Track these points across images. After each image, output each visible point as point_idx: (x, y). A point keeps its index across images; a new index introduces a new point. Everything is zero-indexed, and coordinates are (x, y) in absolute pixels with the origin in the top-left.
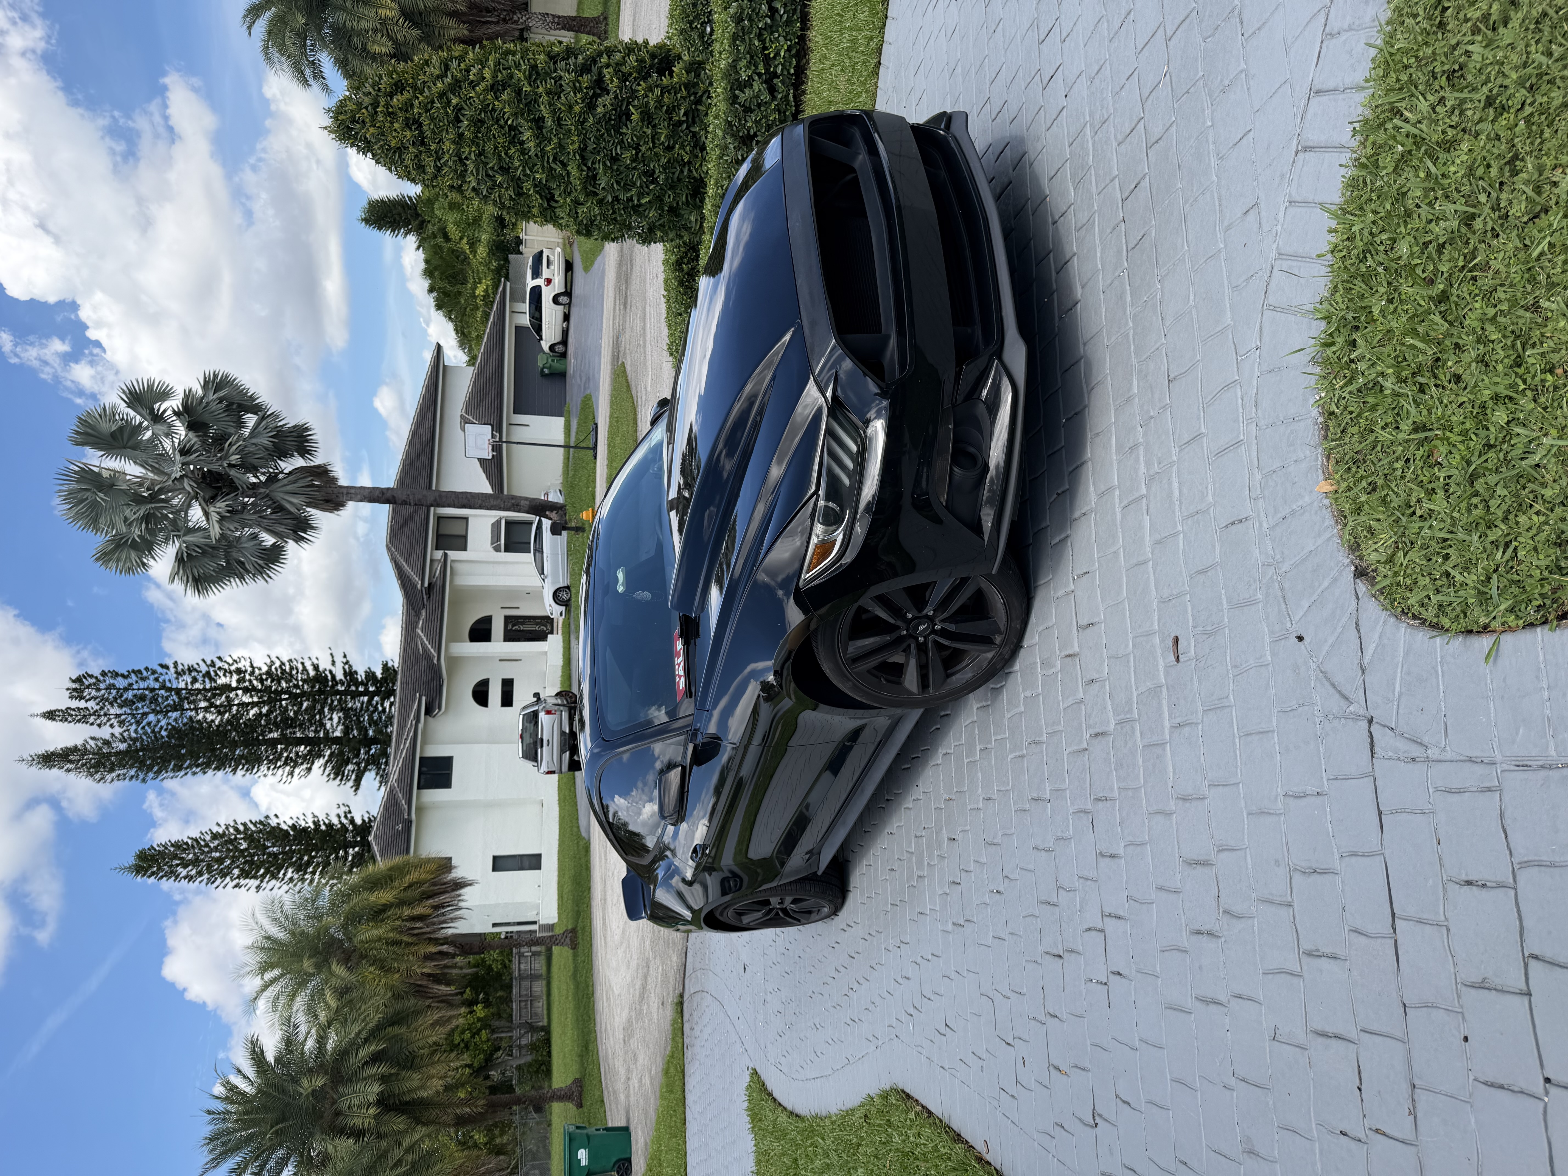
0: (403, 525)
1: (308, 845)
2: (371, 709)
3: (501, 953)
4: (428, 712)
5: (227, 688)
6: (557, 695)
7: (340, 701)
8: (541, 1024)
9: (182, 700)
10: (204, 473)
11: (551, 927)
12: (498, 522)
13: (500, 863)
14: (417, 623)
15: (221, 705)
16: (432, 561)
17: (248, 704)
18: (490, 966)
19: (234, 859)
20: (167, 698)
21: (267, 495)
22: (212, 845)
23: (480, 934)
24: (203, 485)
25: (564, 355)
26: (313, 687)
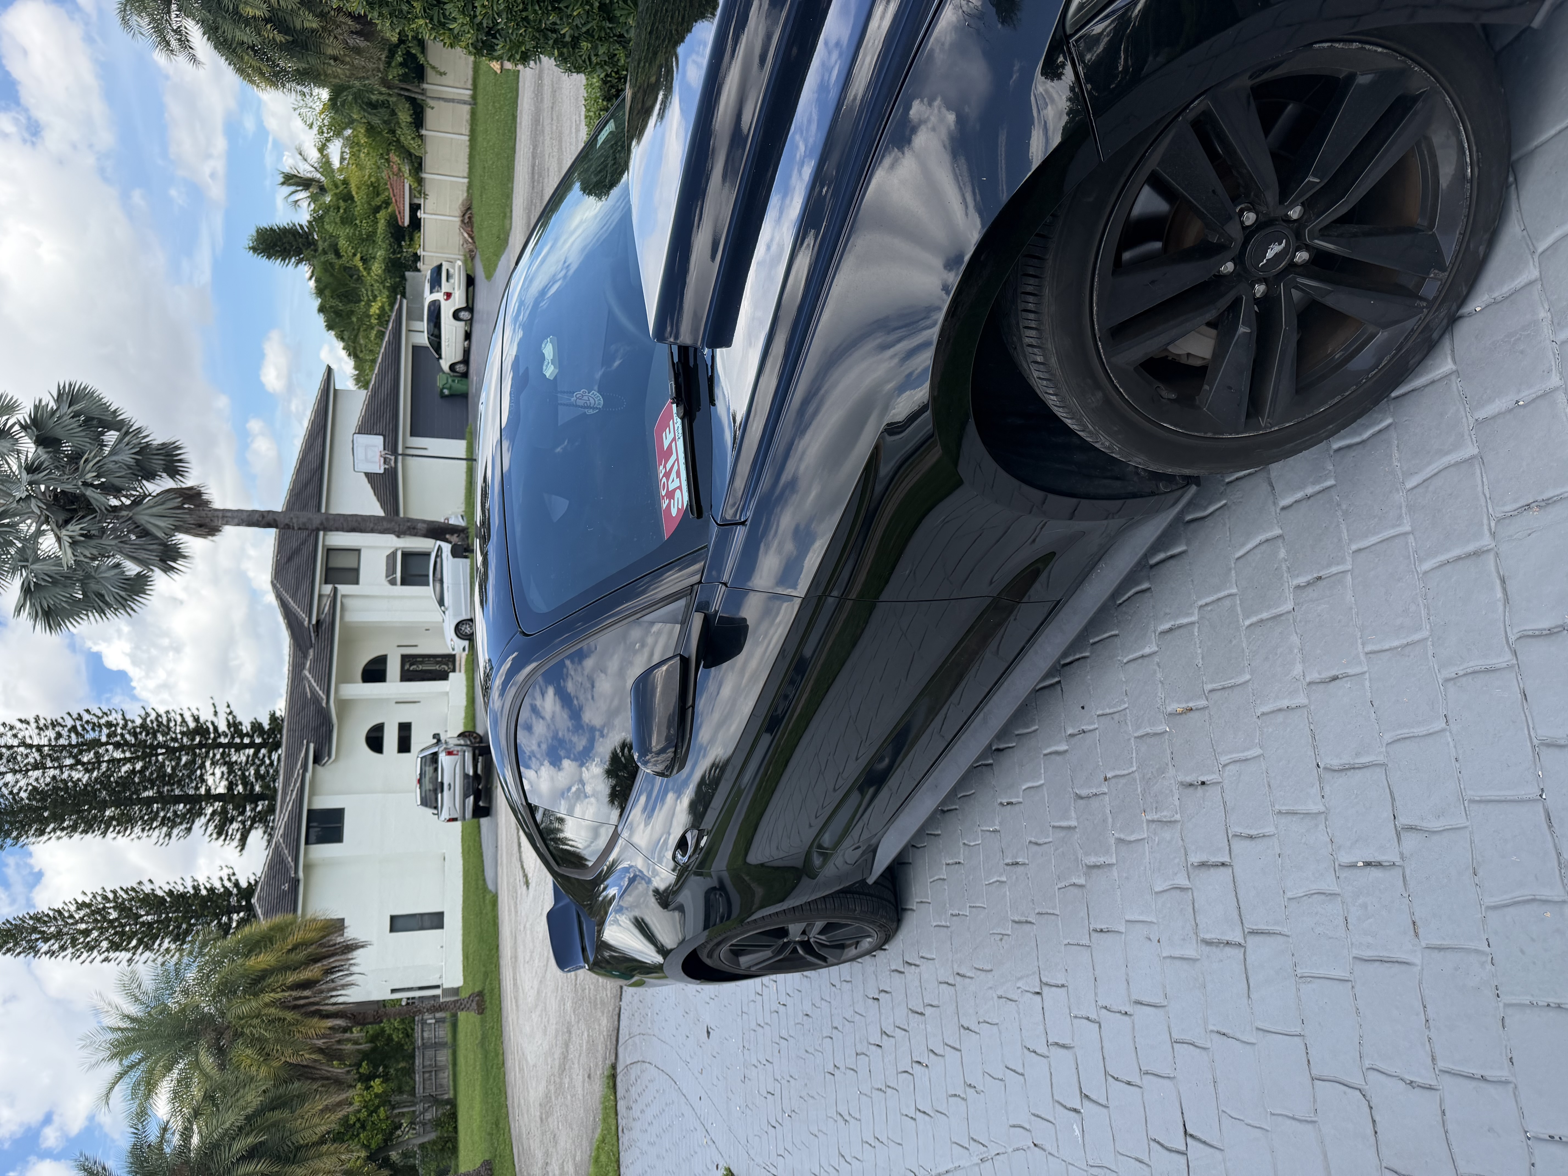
0: (290, 559)
1: (187, 912)
2: (257, 762)
3: (402, 1021)
4: (317, 760)
5: (97, 743)
6: (459, 736)
7: (223, 754)
8: (446, 1097)
9: (43, 757)
10: (56, 495)
11: (456, 991)
12: (394, 554)
13: (397, 924)
14: (304, 664)
15: (89, 763)
16: (320, 596)
17: (119, 760)
18: (390, 1036)
19: (102, 930)
20: (27, 756)
21: (130, 518)
22: (77, 917)
23: (378, 1002)
24: (55, 508)
25: (465, 375)
26: (193, 740)
